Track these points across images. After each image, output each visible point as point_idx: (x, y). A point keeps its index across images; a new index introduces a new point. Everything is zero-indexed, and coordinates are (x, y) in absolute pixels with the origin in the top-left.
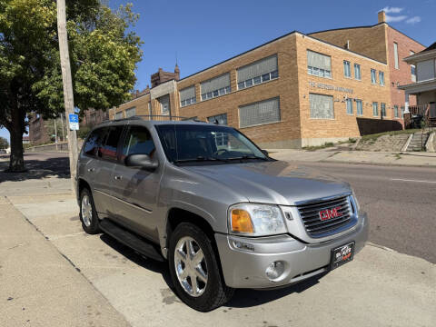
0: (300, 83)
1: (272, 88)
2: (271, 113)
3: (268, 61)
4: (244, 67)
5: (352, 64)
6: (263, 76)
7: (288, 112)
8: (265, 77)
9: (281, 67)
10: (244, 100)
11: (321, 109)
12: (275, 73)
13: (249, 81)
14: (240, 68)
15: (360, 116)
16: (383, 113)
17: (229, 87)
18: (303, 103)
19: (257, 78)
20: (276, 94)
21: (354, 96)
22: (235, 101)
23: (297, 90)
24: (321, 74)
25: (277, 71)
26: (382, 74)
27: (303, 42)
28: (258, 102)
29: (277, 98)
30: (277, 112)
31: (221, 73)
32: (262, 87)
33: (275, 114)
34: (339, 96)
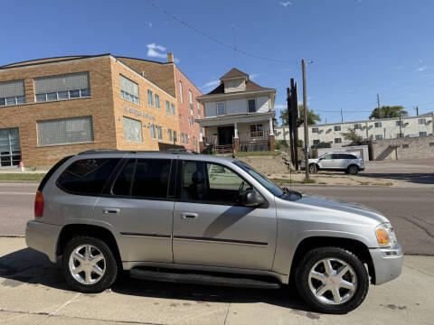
0: (115, 106)
1: (83, 106)
2: (80, 132)
3: (78, 78)
4: (44, 78)
5: (153, 94)
6: (71, 92)
7: (103, 133)
8: (74, 93)
9: (93, 86)
10: (45, 115)
11: (132, 132)
12: (87, 91)
13: (52, 94)
14: (39, 78)
15: (161, 141)
16: (175, 140)
17: (23, 97)
18: (118, 125)
19: (63, 93)
20: (88, 113)
21: (156, 123)
22: (32, 115)
23: (113, 112)
24: (131, 100)
25: (89, 89)
26: (173, 105)
27: (117, 67)
28: (65, 119)
29: (90, 117)
30: (89, 131)
31: (9, 78)
32: (70, 104)
33: (87, 133)
34: (145, 122)
